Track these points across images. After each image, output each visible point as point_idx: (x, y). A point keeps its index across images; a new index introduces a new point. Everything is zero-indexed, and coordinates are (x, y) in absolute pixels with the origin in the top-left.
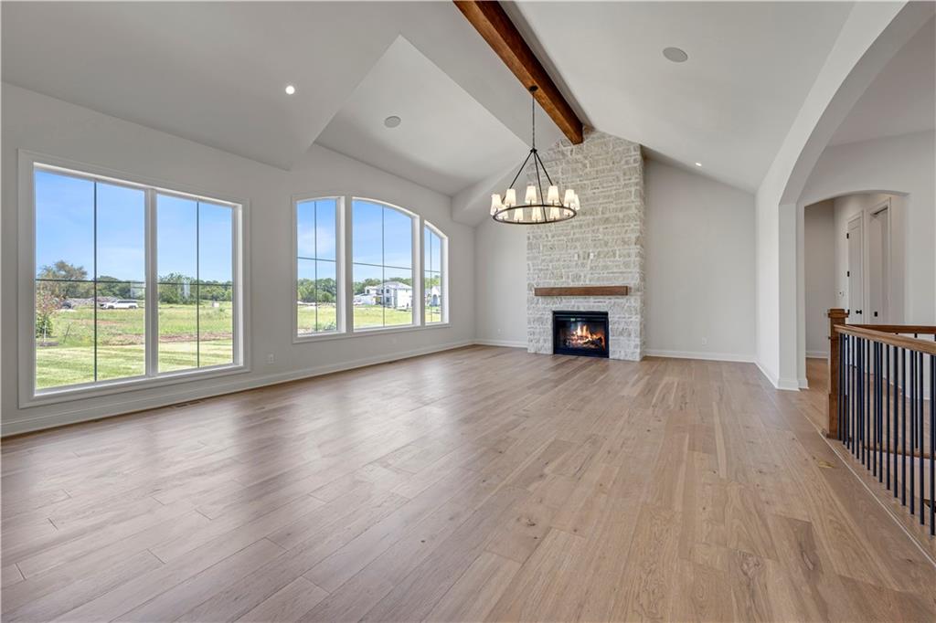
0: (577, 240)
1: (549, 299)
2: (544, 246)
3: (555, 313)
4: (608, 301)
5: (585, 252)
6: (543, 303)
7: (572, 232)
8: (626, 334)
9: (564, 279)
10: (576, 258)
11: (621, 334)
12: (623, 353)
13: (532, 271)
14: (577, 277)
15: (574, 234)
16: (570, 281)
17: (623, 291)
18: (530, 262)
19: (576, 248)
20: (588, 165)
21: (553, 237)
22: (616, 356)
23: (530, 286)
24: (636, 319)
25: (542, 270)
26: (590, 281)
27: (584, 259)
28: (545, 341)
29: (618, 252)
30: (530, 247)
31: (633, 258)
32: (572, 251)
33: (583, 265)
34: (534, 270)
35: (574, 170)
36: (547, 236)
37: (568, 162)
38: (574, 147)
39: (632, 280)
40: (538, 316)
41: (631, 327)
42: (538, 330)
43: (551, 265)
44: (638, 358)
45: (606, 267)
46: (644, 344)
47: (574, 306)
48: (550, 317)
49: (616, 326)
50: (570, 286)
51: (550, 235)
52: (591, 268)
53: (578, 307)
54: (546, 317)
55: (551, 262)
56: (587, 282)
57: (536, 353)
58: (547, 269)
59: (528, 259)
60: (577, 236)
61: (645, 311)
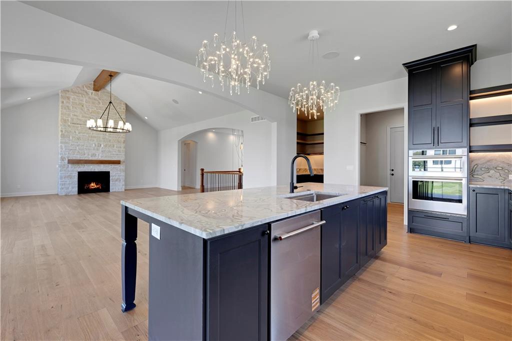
0: (95, 137)
1: (76, 166)
2: (73, 137)
3: (79, 173)
4: (110, 167)
5: (99, 144)
6: (72, 168)
7: (91, 133)
8: (118, 181)
9: (86, 155)
10: (94, 145)
11: (116, 180)
12: (117, 189)
13: (64, 150)
14: (94, 155)
15: (93, 134)
16: (90, 156)
17: (118, 162)
18: (63, 145)
19: (94, 141)
20: (101, 103)
21: (79, 133)
22: (114, 191)
23: (62, 159)
24: (123, 174)
25: (71, 150)
26: (101, 157)
27: (98, 146)
28: (73, 188)
29: (115, 146)
30: (63, 136)
31: (122, 149)
32: (91, 142)
33: (98, 150)
34: (66, 149)
35: (93, 103)
36: (75, 132)
37: (90, 98)
38: (94, 92)
39: (122, 159)
40: (68, 175)
41: (120, 178)
42: (68, 182)
43: (77, 147)
44: (124, 190)
45: (110, 151)
46: (126, 185)
47: (92, 169)
48: (77, 174)
49: (114, 177)
50: (90, 159)
51: (77, 132)
52: (102, 152)
53: (94, 169)
54: (73, 175)
55: (78, 146)
56: (100, 158)
57: (66, 195)
58: (75, 150)
59: (61, 143)
60: (94, 135)
61: (126, 171)
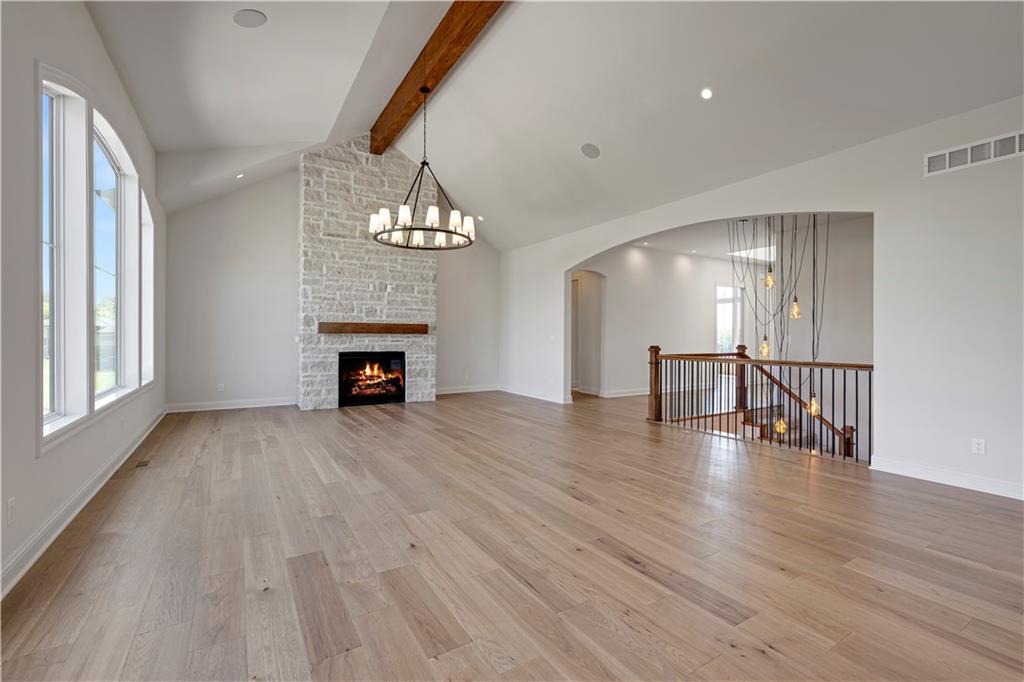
0: (373, 267)
1: (335, 337)
2: (328, 268)
3: (342, 355)
4: (406, 340)
5: (382, 283)
6: (326, 343)
7: (367, 258)
8: (422, 375)
9: (355, 314)
10: (371, 289)
11: (419, 375)
12: (420, 395)
13: (310, 299)
14: (371, 311)
15: (369, 259)
16: (363, 315)
17: (422, 329)
18: (307, 287)
19: (371, 276)
20: (387, 184)
21: (341, 258)
22: (414, 399)
23: (308, 322)
24: (432, 358)
25: (325, 298)
26: (388, 317)
27: (381, 290)
28: (329, 392)
29: (416, 289)
30: (308, 265)
31: (431, 296)
32: (366, 280)
33: (379, 298)
34: (314, 298)
35: (371, 184)
36: (333, 255)
37: (362, 171)
38: (371, 156)
39: (430, 321)
40: (319, 360)
41: (428, 367)
42: (318, 379)
43: (338, 293)
44: (434, 399)
45: (404, 303)
46: (438, 384)
47: (368, 346)
48: (336, 360)
49: (413, 367)
50: (364, 321)
51: (337, 255)
52: (389, 302)
53: (373, 348)
54: (330, 360)
55: (338, 289)
56: (383, 318)
57: (314, 410)
58: (334, 299)
59: (305, 282)
60: (373, 262)
61: (439, 351)
